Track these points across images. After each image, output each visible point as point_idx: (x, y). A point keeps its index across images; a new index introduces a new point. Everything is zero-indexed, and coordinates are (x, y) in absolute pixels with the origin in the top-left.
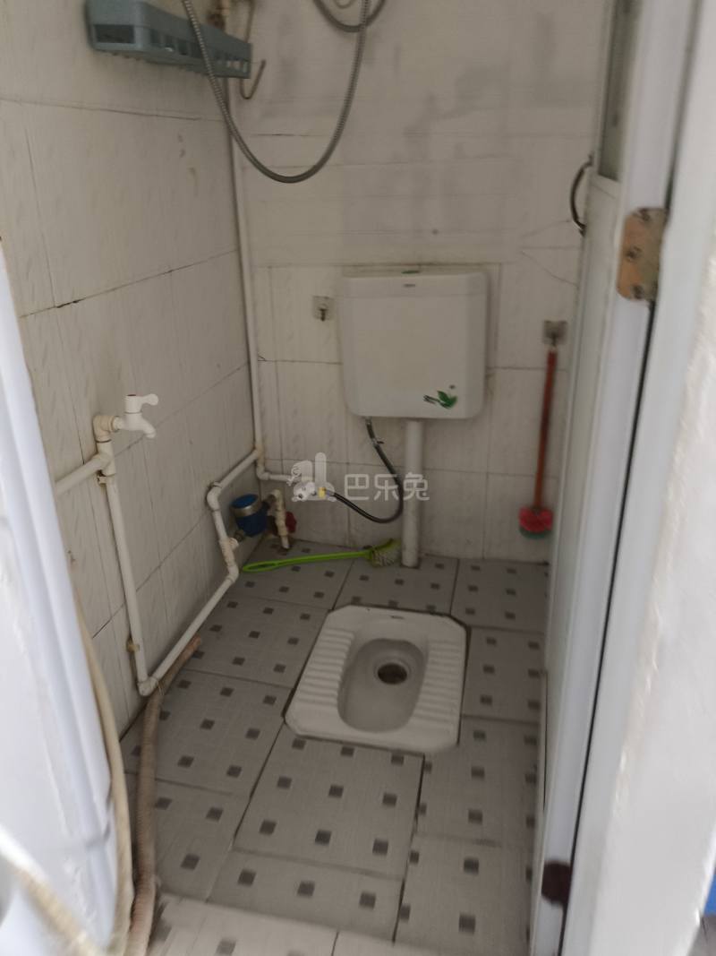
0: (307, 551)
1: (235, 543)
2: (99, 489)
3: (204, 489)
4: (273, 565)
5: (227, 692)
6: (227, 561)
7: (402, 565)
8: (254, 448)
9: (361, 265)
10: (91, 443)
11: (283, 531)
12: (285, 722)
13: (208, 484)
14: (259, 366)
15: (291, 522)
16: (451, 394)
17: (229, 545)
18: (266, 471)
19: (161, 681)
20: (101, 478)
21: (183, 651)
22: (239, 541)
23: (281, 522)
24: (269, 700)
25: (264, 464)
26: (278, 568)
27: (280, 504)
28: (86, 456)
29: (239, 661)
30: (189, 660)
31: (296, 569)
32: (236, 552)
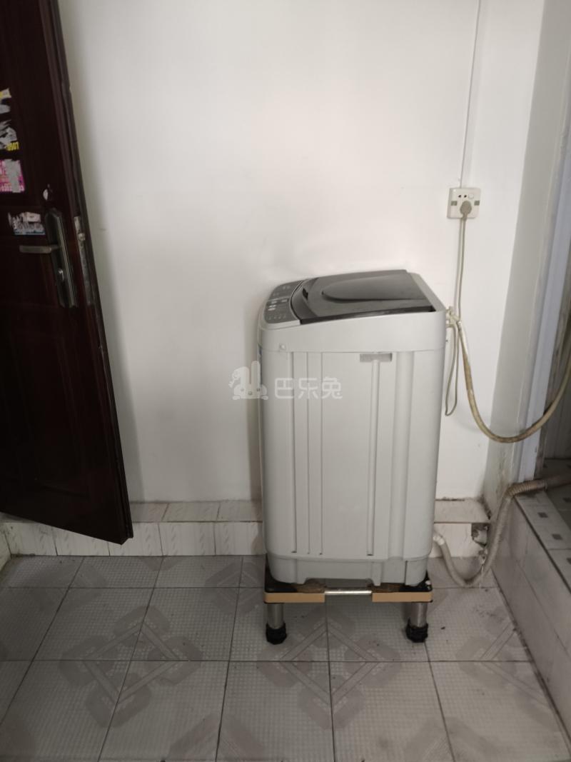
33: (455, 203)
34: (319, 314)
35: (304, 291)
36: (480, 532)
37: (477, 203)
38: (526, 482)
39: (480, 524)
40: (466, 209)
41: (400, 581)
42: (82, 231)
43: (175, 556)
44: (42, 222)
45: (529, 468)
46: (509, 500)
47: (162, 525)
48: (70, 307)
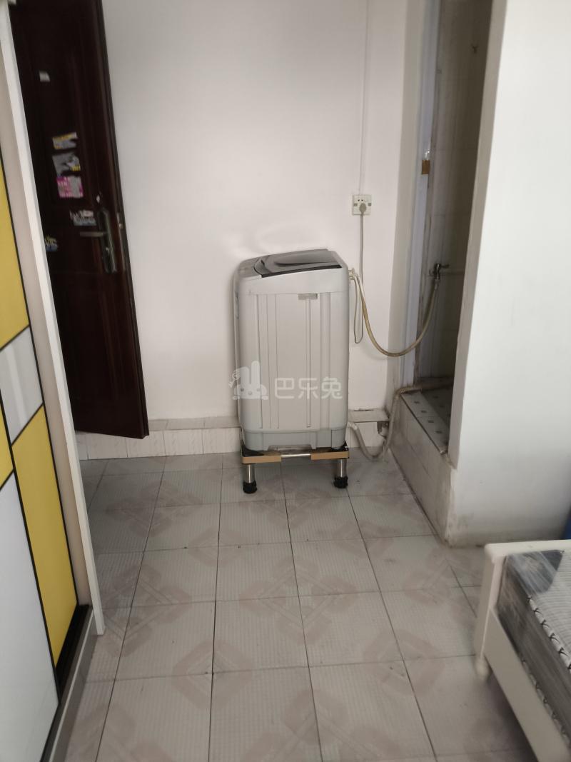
33: (355, 205)
34: (273, 272)
35: (262, 261)
36: (383, 429)
37: (370, 205)
38: (408, 386)
39: (382, 422)
40: (363, 208)
41: (329, 446)
42: (121, 222)
43: (174, 456)
44: (95, 216)
45: (410, 378)
46: (397, 397)
47: (166, 432)
48: (113, 271)
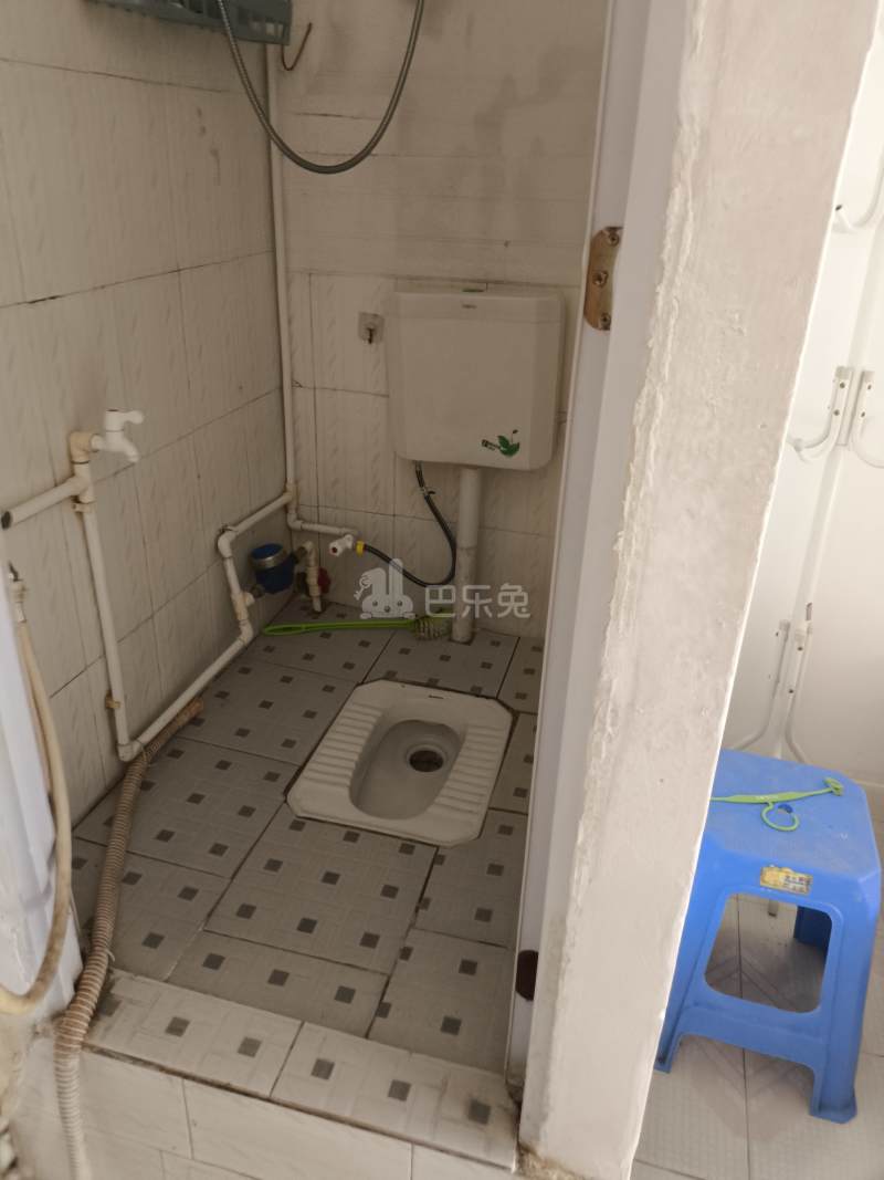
0: (342, 616)
1: (250, 598)
2: (74, 518)
3: (213, 531)
4: (300, 628)
5: (223, 765)
6: (239, 618)
7: (451, 640)
8: (285, 490)
9: (417, 278)
10: (66, 462)
11: (315, 591)
12: (286, 801)
13: (220, 526)
14: (293, 393)
15: (324, 581)
16: (514, 440)
17: (243, 601)
18: (298, 519)
19: (146, 747)
20: (78, 505)
21: (178, 715)
22: (255, 597)
23: (313, 580)
24: (272, 777)
25: (297, 509)
26: (304, 633)
27: (312, 558)
28: (58, 478)
29: (243, 733)
30: (184, 727)
31: (326, 635)
32: (250, 609)
